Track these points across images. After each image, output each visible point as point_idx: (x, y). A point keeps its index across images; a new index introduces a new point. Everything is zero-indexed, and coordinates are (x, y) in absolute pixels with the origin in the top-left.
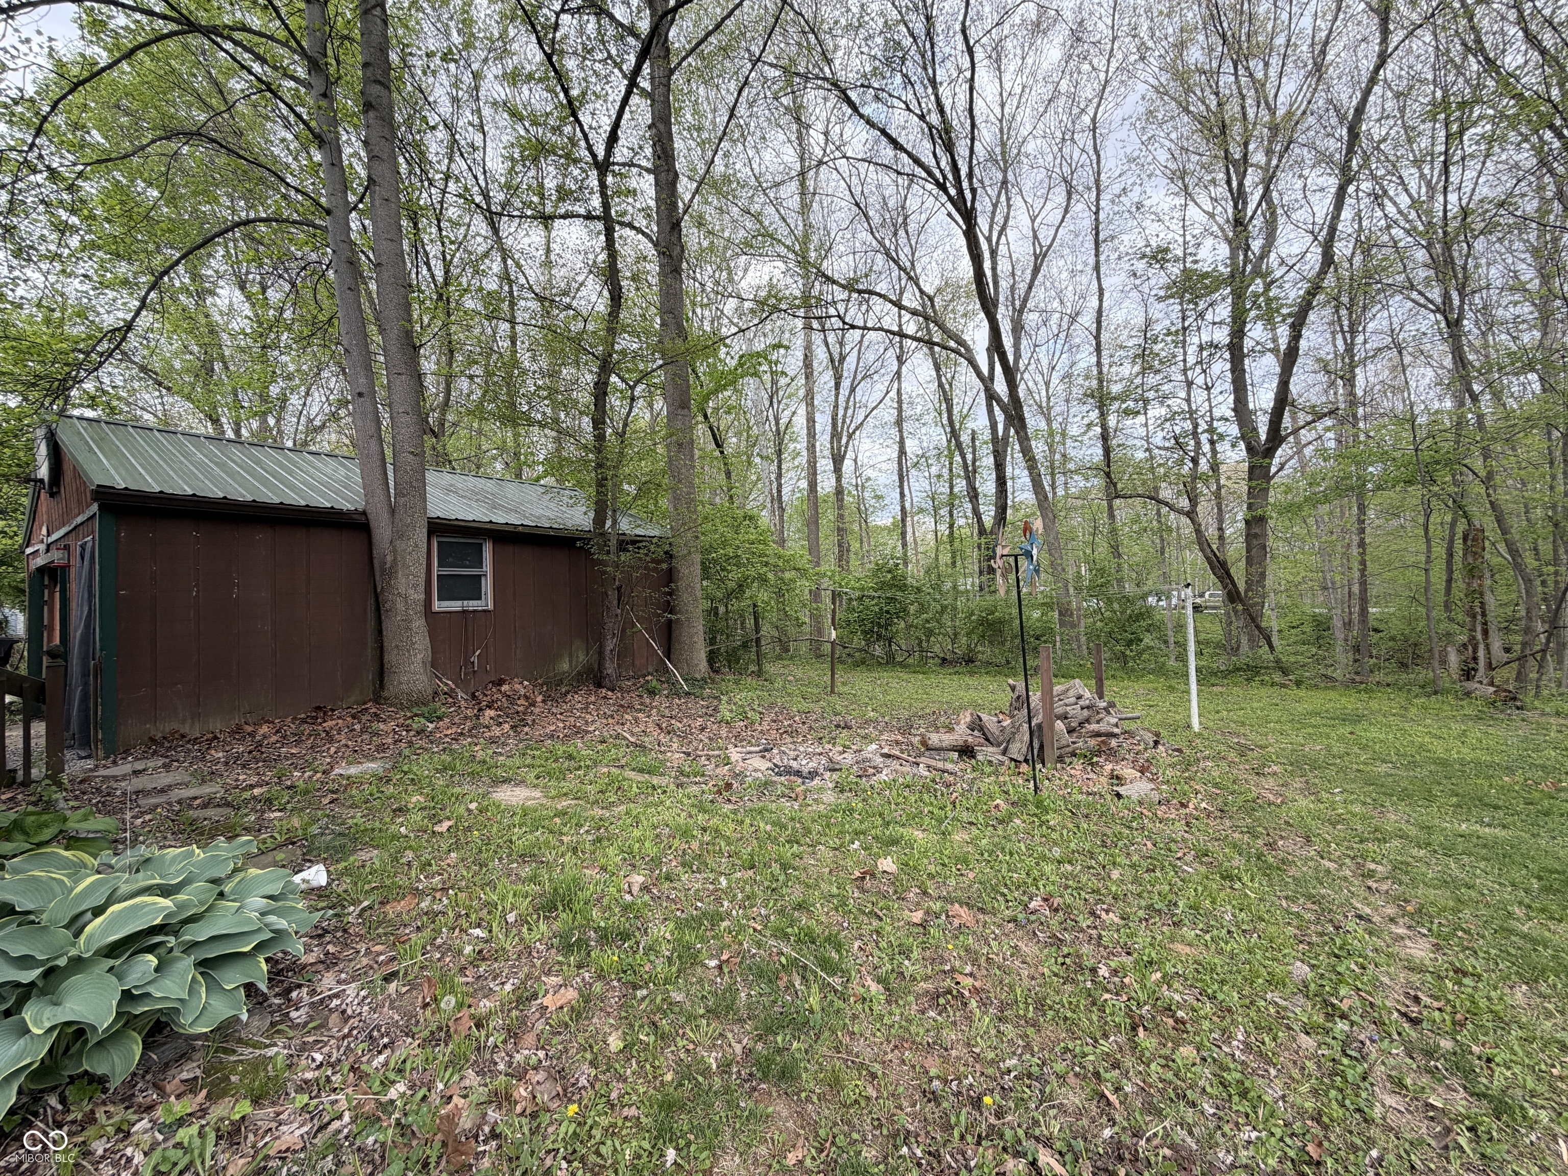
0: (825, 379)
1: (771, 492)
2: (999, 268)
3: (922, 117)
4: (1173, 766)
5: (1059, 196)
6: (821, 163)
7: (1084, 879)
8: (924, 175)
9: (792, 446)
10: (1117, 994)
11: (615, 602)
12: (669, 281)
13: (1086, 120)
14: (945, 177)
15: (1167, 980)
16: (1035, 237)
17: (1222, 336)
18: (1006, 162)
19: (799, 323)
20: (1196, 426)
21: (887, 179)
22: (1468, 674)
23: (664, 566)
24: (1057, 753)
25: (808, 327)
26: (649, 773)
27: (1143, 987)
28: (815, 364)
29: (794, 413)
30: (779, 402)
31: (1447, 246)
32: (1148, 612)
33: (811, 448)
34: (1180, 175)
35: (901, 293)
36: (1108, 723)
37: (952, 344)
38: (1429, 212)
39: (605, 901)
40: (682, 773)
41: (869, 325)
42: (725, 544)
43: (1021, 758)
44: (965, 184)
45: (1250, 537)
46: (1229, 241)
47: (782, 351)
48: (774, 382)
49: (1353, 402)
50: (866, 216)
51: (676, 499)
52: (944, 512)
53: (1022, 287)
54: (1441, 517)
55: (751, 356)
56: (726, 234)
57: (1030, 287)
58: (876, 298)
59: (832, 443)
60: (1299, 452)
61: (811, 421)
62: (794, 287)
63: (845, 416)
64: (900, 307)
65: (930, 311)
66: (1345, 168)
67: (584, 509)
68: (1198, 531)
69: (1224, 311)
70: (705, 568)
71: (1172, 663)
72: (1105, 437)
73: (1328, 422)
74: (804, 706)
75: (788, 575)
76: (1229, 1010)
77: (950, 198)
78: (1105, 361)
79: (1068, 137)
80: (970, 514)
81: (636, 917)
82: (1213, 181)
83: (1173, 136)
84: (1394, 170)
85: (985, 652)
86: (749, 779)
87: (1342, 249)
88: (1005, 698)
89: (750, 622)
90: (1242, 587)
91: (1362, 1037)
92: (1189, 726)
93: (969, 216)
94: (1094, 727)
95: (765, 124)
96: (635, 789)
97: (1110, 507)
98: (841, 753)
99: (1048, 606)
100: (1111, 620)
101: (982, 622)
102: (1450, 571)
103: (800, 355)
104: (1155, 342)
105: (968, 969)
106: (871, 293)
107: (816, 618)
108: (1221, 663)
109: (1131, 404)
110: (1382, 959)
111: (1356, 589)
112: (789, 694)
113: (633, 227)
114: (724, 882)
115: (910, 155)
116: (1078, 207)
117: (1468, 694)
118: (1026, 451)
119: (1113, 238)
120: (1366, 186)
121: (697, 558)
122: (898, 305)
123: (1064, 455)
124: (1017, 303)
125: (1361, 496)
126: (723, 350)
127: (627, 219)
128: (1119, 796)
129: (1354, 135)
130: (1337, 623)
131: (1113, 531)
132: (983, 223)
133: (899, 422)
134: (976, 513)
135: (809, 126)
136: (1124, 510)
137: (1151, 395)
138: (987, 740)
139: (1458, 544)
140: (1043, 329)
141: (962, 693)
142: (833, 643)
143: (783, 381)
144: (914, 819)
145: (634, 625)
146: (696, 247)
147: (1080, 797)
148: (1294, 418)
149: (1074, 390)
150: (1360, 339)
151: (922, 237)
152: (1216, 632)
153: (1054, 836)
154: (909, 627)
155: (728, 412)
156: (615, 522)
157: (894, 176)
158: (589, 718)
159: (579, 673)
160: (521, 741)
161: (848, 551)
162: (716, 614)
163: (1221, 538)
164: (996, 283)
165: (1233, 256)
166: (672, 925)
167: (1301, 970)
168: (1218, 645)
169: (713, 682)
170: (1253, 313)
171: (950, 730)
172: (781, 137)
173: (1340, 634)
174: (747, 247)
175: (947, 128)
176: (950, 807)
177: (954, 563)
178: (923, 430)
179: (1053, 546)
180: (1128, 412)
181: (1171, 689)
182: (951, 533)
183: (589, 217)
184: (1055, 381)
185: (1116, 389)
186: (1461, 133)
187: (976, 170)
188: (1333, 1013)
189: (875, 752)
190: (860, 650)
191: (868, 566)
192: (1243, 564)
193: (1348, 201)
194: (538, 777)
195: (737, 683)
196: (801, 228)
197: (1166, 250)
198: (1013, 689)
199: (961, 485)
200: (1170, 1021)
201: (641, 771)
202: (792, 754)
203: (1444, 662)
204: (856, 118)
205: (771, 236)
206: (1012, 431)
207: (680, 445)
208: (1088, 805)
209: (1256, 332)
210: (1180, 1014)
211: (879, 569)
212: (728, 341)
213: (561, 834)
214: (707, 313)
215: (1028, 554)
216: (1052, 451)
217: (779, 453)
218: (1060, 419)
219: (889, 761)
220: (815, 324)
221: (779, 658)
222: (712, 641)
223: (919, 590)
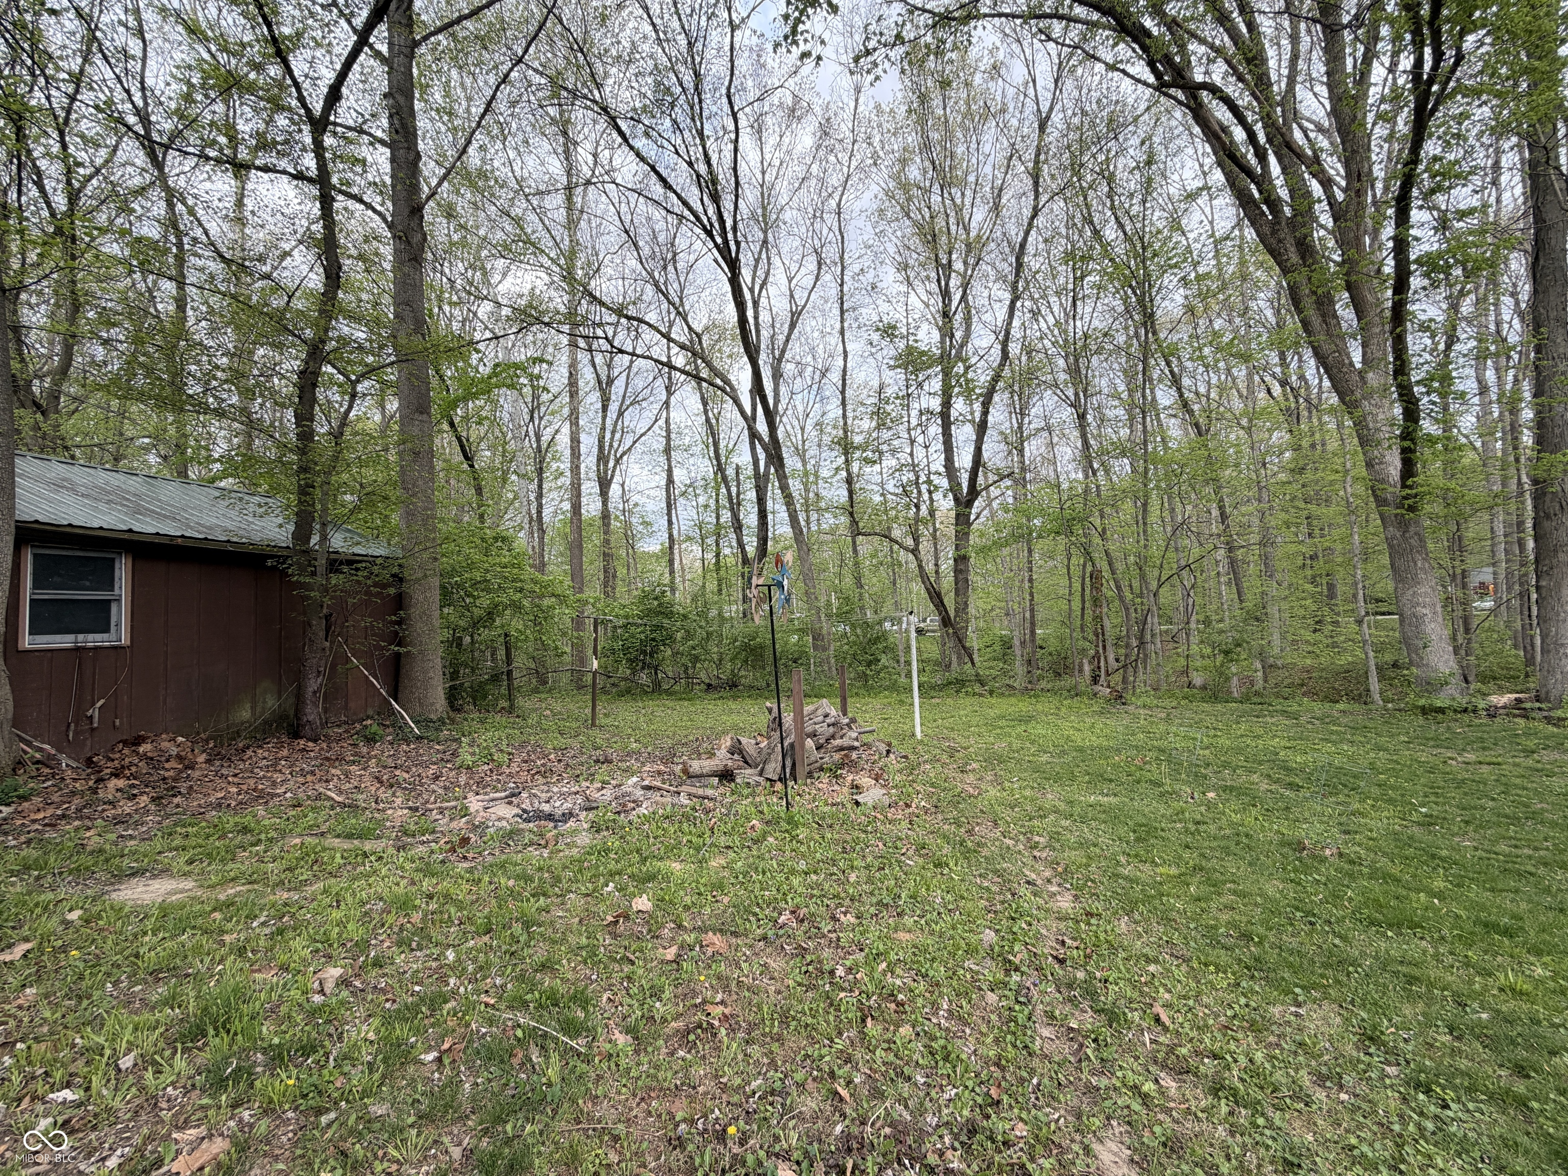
0: (592, 400)
1: (529, 513)
2: (761, 319)
3: (690, 164)
4: (900, 771)
5: (811, 264)
6: (588, 183)
7: (826, 886)
8: (692, 218)
9: (554, 466)
10: (851, 991)
11: (322, 634)
12: (406, 269)
13: (833, 203)
14: (711, 225)
15: (891, 969)
16: (792, 296)
17: (935, 404)
18: (766, 224)
19: (565, 340)
20: (918, 478)
21: (658, 214)
22: (1095, 680)
23: (392, 591)
24: (807, 769)
25: (573, 345)
26: (360, 837)
27: (872, 979)
28: (581, 383)
29: (557, 431)
30: (541, 418)
31: (1076, 361)
32: (883, 636)
33: (575, 469)
34: (904, 267)
35: (670, 327)
36: (850, 737)
37: (719, 382)
38: (1066, 331)
39: (284, 1009)
40: (405, 833)
41: (639, 351)
42: (471, 566)
43: (776, 778)
44: (730, 236)
45: (957, 571)
46: (940, 329)
47: (544, 365)
48: (537, 397)
49: (1023, 469)
50: (635, 245)
51: (409, 515)
52: (710, 541)
53: (781, 338)
54: (1077, 560)
55: (509, 366)
56: (482, 232)
57: (787, 340)
58: (645, 327)
59: (598, 465)
60: (989, 505)
61: (575, 441)
62: (559, 301)
63: (612, 439)
64: (670, 339)
65: (698, 348)
66: (1014, 288)
67: (280, 520)
68: (920, 566)
69: (936, 384)
70: (446, 593)
71: (903, 680)
72: (849, 481)
73: (1008, 482)
74: (562, 742)
75: (547, 602)
76: (938, 985)
77: (716, 245)
78: (850, 414)
79: (817, 215)
80: (734, 544)
81: (328, 1022)
82: (928, 278)
83: (899, 233)
84: (1044, 297)
85: (747, 676)
86: (492, 830)
87: (1014, 348)
88: (764, 720)
89: (501, 653)
90: (952, 614)
91: (1028, 984)
92: (913, 735)
93: (733, 265)
94: (837, 742)
95: (529, 129)
96: (338, 860)
97: (854, 542)
98: (599, 790)
99: (802, 631)
100: (855, 643)
101: (746, 647)
102: (1083, 601)
103: (565, 372)
104: (887, 403)
105: (719, 997)
106: (641, 321)
107: (578, 647)
108: (938, 679)
109: (870, 454)
110: (1042, 915)
111: (1028, 615)
112: (544, 731)
113: (361, 201)
114: (451, 955)
115: (679, 197)
116: (827, 277)
117: (1095, 695)
118: (784, 488)
119: (854, 309)
120: (1028, 304)
121: (436, 582)
122: (667, 336)
123: (817, 495)
124: (777, 353)
125: (1029, 542)
126: (475, 357)
127: (355, 190)
128: (857, 803)
129: (1019, 265)
130: (1016, 642)
131: (857, 564)
132: (746, 274)
133: (668, 450)
134: (741, 545)
135: (576, 143)
136: (865, 546)
137: (885, 448)
138: (746, 762)
139: (1088, 580)
140: (799, 379)
141: (725, 718)
142: (595, 673)
143: (545, 397)
144: (672, 851)
145: (348, 660)
146: (445, 239)
147: (827, 809)
148: (986, 478)
149: (825, 438)
150: (1026, 420)
151: (690, 276)
152: (933, 651)
153: (803, 849)
154: (675, 654)
155: (479, 423)
156: (324, 538)
157: (664, 213)
158: (278, 777)
159: (265, 722)
160: (168, 816)
161: (614, 576)
162: (459, 645)
163: (937, 572)
164: (758, 331)
165: (942, 342)
166: (376, 1022)
167: (989, 936)
168: (937, 663)
169: (453, 721)
170: (956, 390)
171: (711, 755)
172: (547, 146)
173: (1018, 652)
174: (505, 250)
175: (715, 182)
176: (708, 833)
177: (720, 591)
178: (691, 461)
179: (808, 576)
180: (867, 461)
181: (901, 702)
182: (718, 562)
183: (299, 176)
184: (808, 428)
185: (858, 439)
186: (1082, 278)
187: (740, 225)
188: (1010, 968)
189: (635, 785)
190: (626, 679)
191: (635, 593)
192: (952, 594)
193: (1017, 313)
194: (190, 862)
195: (482, 722)
196: (567, 242)
197: (894, 327)
198: (770, 711)
199: (726, 516)
200: (893, 1006)
201: (349, 836)
202: (544, 796)
203: (1081, 671)
204: (626, 148)
205: (533, 244)
206: (772, 470)
207: (417, 454)
208: (832, 816)
209: (959, 406)
210: (901, 997)
211: (645, 596)
212: (481, 346)
213: (222, 932)
214: (456, 312)
215: (780, 585)
216: (807, 490)
217: (540, 472)
218: (813, 462)
219: (649, 793)
220: (582, 343)
221: (536, 691)
222: (454, 675)
223: (685, 617)
